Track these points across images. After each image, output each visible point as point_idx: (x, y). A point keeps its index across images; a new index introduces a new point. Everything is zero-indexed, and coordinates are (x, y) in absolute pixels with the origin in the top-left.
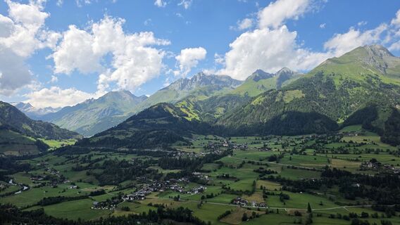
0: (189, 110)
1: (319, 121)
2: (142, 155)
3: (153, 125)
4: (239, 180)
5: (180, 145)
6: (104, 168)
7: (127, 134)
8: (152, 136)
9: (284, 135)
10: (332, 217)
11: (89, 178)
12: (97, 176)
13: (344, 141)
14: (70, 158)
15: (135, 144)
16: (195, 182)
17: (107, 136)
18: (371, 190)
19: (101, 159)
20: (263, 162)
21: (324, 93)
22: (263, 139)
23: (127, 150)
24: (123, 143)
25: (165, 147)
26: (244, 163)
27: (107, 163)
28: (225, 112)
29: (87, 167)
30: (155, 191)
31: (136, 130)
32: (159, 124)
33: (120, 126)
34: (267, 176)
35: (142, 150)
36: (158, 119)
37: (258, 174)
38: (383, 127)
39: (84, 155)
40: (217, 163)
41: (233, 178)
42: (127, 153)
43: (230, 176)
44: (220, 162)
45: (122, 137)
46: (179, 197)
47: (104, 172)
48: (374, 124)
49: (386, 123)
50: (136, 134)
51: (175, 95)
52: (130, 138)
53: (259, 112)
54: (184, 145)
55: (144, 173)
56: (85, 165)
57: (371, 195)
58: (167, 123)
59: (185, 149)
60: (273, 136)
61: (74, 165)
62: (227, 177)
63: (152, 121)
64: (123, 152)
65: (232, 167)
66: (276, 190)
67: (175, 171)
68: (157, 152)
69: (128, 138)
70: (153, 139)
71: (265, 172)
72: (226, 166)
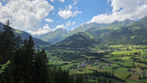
0: (90, 35)
2: (76, 51)
3: (77, 40)
4: (124, 62)
5: (91, 47)
6: (64, 55)
7: (69, 43)
8: (79, 44)
9: (134, 44)
11: (59, 58)
12: (62, 58)
14: (49, 51)
15: (73, 46)
16: (104, 62)
17: (61, 43)
19: (62, 52)
20: (132, 55)
22: (125, 46)
23: (70, 49)
24: (68, 46)
25: (85, 48)
27: (64, 53)
28: (104, 36)
29: (57, 54)
30: (88, 64)
31: (72, 42)
32: (80, 40)
33: (65, 40)
35: (76, 49)
36: (79, 38)
37: (133, 60)
39: (54, 50)
40: (110, 55)
42: (70, 50)
43: (119, 60)
44: (112, 54)
45: (67, 44)
46: (101, 67)
47: (64, 56)
50: (72, 43)
51: (82, 30)
54: (92, 47)
55: (80, 57)
56: (56, 54)
58: (83, 39)
59: (93, 49)
60: (129, 45)
61: (52, 54)
63: (77, 39)
64: (68, 49)
66: (145, 67)
67: (94, 57)
68: (82, 50)
69: (69, 44)
70: (80, 45)
71: (136, 59)
72: (115, 56)
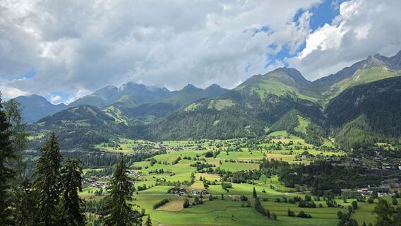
0: (116, 116)
1: (249, 127)
4: (174, 174)
7: (37, 135)
8: (69, 137)
9: (217, 139)
10: (278, 201)
13: (274, 142)
18: (308, 177)
20: (200, 158)
21: (251, 104)
22: (196, 143)
23: (35, 151)
26: (179, 159)
28: (156, 119)
32: (79, 127)
34: (205, 169)
36: (78, 121)
37: (195, 169)
38: (304, 131)
40: (149, 160)
41: (168, 172)
43: (165, 171)
48: (296, 129)
49: (306, 128)
52: (40, 139)
53: (191, 118)
54: (109, 146)
57: (308, 182)
58: (89, 125)
60: (206, 140)
62: (162, 172)
63: (70, 122)
65: (166, 163)
66: (216, 181)
69: (38, 139)
70: (71, 139)
71: (203, 166)
72: (160, 163)
